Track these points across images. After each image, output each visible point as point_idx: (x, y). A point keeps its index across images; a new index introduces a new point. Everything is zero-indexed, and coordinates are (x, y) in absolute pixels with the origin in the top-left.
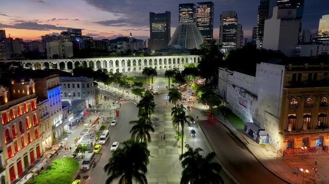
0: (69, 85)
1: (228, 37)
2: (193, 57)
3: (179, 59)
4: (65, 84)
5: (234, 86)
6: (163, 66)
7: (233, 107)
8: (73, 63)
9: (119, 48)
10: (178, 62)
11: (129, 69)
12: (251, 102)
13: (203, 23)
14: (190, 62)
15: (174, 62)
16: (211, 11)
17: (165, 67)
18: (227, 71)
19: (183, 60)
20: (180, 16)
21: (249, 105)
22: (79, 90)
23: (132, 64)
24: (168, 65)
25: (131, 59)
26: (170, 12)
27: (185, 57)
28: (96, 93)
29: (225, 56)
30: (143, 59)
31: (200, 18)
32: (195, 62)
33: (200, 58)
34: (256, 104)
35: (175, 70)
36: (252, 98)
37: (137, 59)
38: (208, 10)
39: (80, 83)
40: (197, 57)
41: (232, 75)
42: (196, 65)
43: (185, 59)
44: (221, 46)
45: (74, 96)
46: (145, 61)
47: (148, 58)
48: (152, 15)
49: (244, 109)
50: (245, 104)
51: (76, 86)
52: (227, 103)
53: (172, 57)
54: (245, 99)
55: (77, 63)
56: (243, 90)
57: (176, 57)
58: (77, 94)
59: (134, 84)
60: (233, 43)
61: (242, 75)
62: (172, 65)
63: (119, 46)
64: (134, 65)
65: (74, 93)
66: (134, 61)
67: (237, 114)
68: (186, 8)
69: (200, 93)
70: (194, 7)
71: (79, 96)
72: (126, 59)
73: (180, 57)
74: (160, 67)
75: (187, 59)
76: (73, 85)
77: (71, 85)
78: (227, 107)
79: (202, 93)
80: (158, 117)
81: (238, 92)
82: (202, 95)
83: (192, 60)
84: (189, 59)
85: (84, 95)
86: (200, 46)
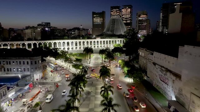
0: (20, 62)
1: (142, 27)
2: (120, 39)
3: (110, 41)
4: (17, 62)
5: (155, 64)
6: (100, 45)
7: (154, 82)
8: (37, 44)
9: (73, 34)
10: (110, 43)
11: (76, 48)
12: (173, 80)
13: (125, 18)
14: (117, 43)
15: (107, 43)
16: (131, 11)
17: (101, 46)
18: (146, 51)
19: (113, 42)
20: (111, 14)
21: (170, 83)
22: (29, 67)
23: (78, 44)
24: (103, 45)
25: (78, 41)
26: (105, 12)
27: (114, 40)
28: (44, 68)
29: (141, 39)
30: (86, 41)
31: (124, 15)
32: (121, 43)
33: (125, 41)
34: (179, 84)
35: (107, 49)
36: (174, 78)
37: (82, 41)
38: (129, 10)
39: (29, 61)
40: (122, 39)
41: (152, 54)
42: (122, 45)
43: (114, 41)
44: (137, 33)
45: (25, 71)
46: (88, 42)
47: (89, 40)
48: (94, 13)
49: (165, 86)
50: (166, 81)
51: (26, 63)
52: (148, 77)
53: (105, 40)
54: (166, 77)
55: (40, 44)
56: (164, 69)
57: (108, 40)
58: (26, 70)
59: (75, 59)
60: (145, 31)
61: (163, 56)
62: (106, 45)
63: (73, 33)
64: (80, 45)
65: (24, 69)
66: (80, 42)
67: (158, 89)
68: (115, 9)
69: (126, 69)
70: (120, 8)
71: (28, 71)
72: (74, 41)
73: (111, 40)
74: (98, 47)
75: (115, 41)
76: (24, 62)
77: (22, 63)
78: (148, 80)
79: (127, 69)
80: (90, 91)
81: (159, 70)
82: (128, 71)
83: (119, 42)
84: (117, 41)
85: (32, 70)
86: (124, 32)
